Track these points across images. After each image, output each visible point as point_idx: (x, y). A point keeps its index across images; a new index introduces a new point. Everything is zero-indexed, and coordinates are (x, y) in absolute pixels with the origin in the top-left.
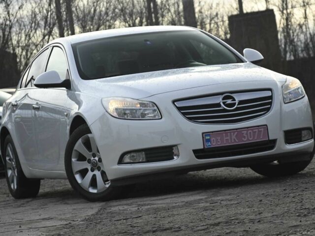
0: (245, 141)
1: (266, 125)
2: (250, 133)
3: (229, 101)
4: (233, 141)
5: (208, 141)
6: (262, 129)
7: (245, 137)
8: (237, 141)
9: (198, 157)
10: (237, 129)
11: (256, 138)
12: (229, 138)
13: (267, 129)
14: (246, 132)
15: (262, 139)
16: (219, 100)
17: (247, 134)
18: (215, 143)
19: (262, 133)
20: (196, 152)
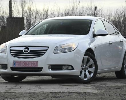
0: (27, 66)
1: (38, 61)
2: (30, 63)
3: (26, 50)
4: (23, 66)
5: (15, 64)
6: (36, 63)
7: (28, 65)
8: (24, 66)
10: (25, 61)
11: (32, 65)
12: (21, 64)
13: (38, 63)
14: (28, 63)
15: (35, 66)
17: (28, 64)
20: (11, 68)
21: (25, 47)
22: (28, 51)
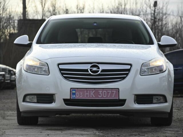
0: (100, 97)
1: (118, 89)
2: (105, 92)
3: (95, 69)
4: (91, 96)
5: (74, 94)
6: (115, 91)
7: (100, 95)
8: (94, 97)
9: (67, 104)
10: (95, 89)
11: (109, 97)
12: (88, 94)
13: (119, 92)
14: (101, 91)
15: (113, 97)
16: (88, 67)
17: (102, 93)
18: (78, 96)
19: (114, 94)
20: (65, 100)
21: (90, 65)
22: (99, 71)
